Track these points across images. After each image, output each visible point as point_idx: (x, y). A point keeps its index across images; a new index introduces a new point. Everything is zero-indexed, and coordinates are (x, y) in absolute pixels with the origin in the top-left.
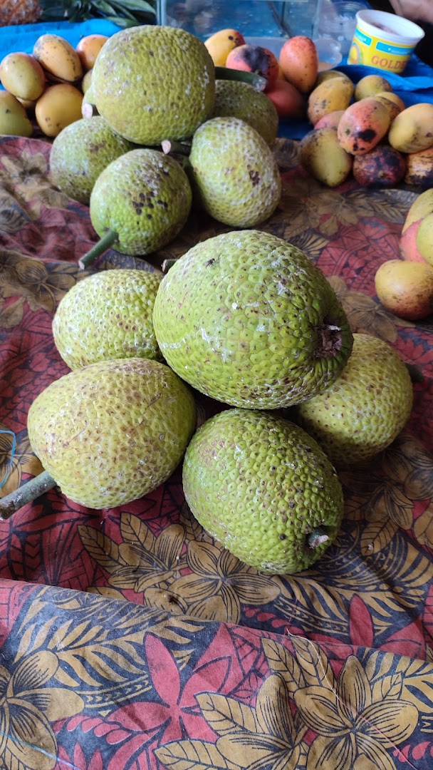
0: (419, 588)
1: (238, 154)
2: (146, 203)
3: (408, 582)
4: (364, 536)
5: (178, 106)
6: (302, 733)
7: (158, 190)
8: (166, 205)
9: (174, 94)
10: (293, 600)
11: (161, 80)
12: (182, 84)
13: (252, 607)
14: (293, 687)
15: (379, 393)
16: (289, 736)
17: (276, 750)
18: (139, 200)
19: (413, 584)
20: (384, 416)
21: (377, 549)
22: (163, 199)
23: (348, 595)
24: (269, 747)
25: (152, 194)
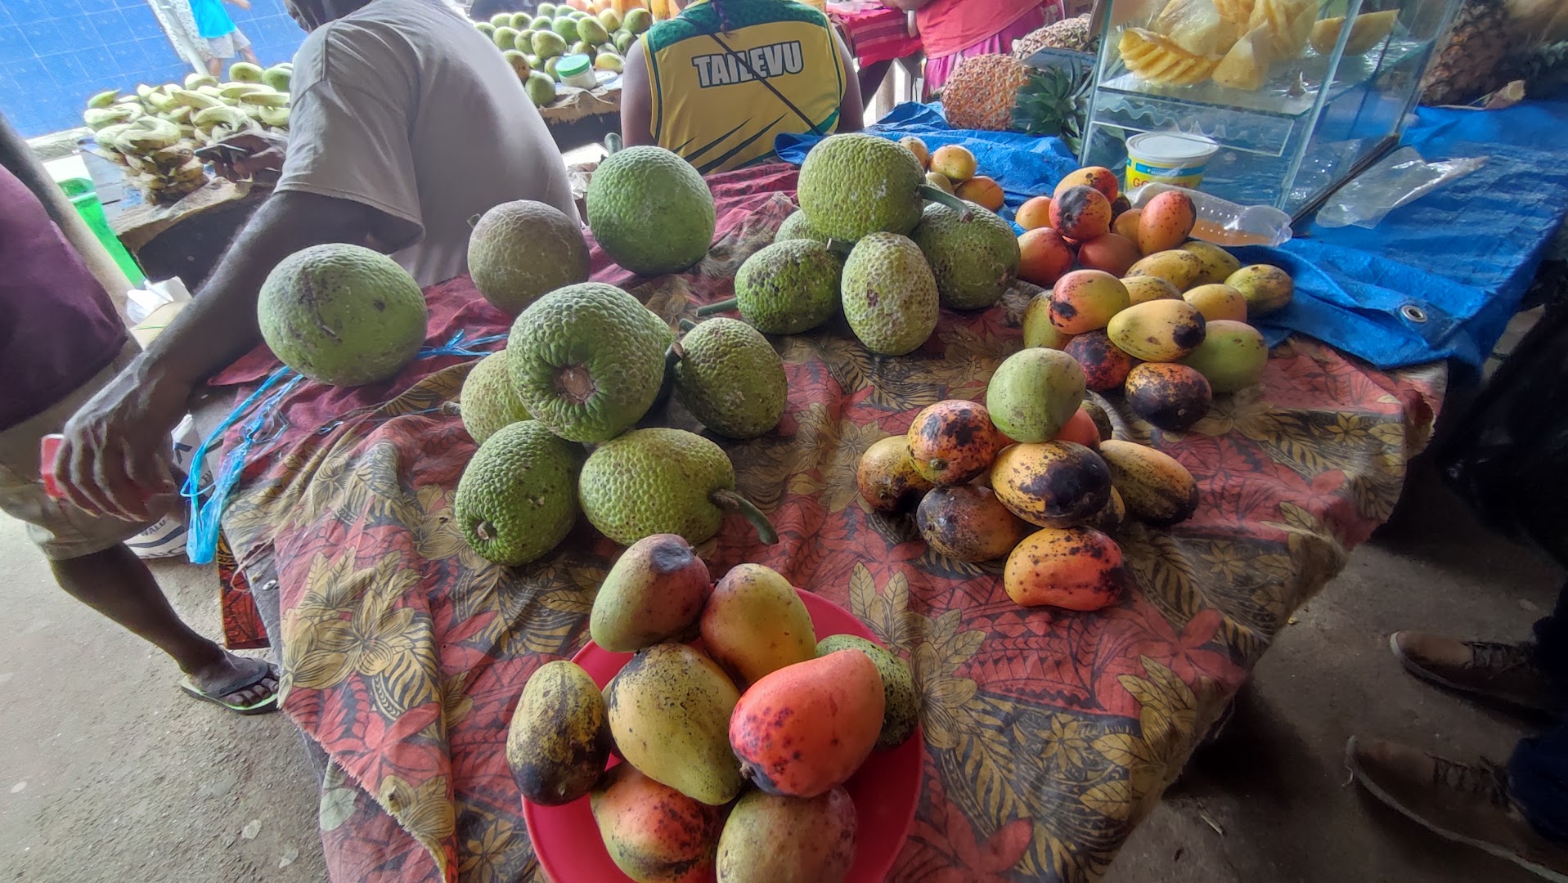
0: (527, 649)
1: (865, 269)
2: (759, 281)
3: (528, 640)
4: (559, 593)
5: (842, 209)
6: (346, 610)
7: (776, 274)
8: (777, 289)
9: (839, 196)
10: (473, 578)
11: (831, 181)
12: (850, 189)
13: (458, 560)
14: (374, 586)
15: (621, 473)
16: (341, 602)
17: (328, 600)
18: (755, 276)
19: (527, 644)
20: (613, 498)
21: (551, 606)
22: (776, 284)
23: (496, 607)
24: (328, 595)
25: (768, 275)
